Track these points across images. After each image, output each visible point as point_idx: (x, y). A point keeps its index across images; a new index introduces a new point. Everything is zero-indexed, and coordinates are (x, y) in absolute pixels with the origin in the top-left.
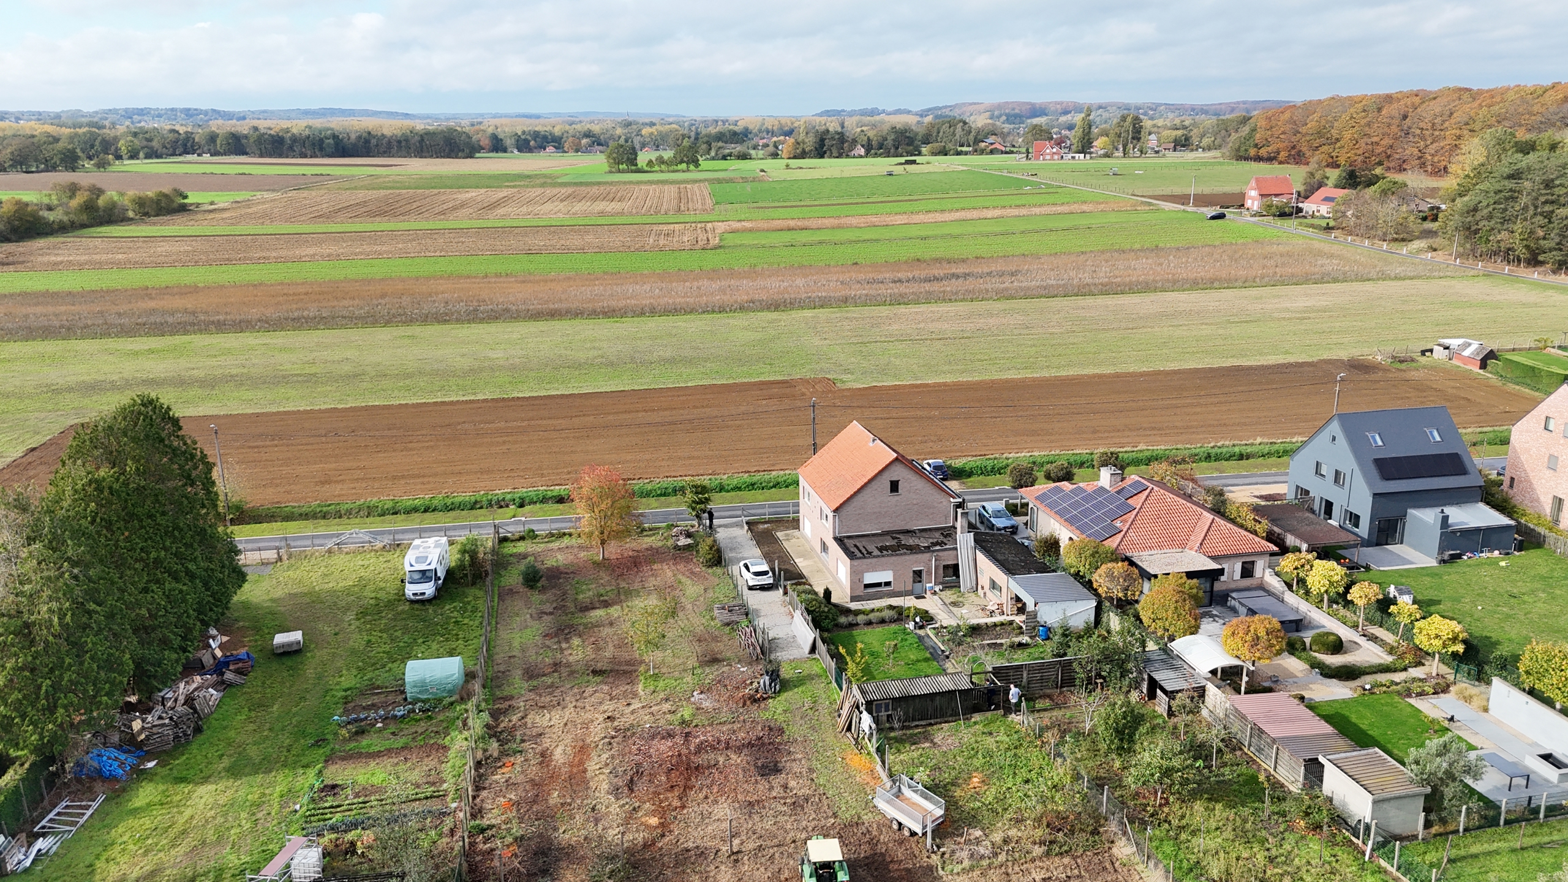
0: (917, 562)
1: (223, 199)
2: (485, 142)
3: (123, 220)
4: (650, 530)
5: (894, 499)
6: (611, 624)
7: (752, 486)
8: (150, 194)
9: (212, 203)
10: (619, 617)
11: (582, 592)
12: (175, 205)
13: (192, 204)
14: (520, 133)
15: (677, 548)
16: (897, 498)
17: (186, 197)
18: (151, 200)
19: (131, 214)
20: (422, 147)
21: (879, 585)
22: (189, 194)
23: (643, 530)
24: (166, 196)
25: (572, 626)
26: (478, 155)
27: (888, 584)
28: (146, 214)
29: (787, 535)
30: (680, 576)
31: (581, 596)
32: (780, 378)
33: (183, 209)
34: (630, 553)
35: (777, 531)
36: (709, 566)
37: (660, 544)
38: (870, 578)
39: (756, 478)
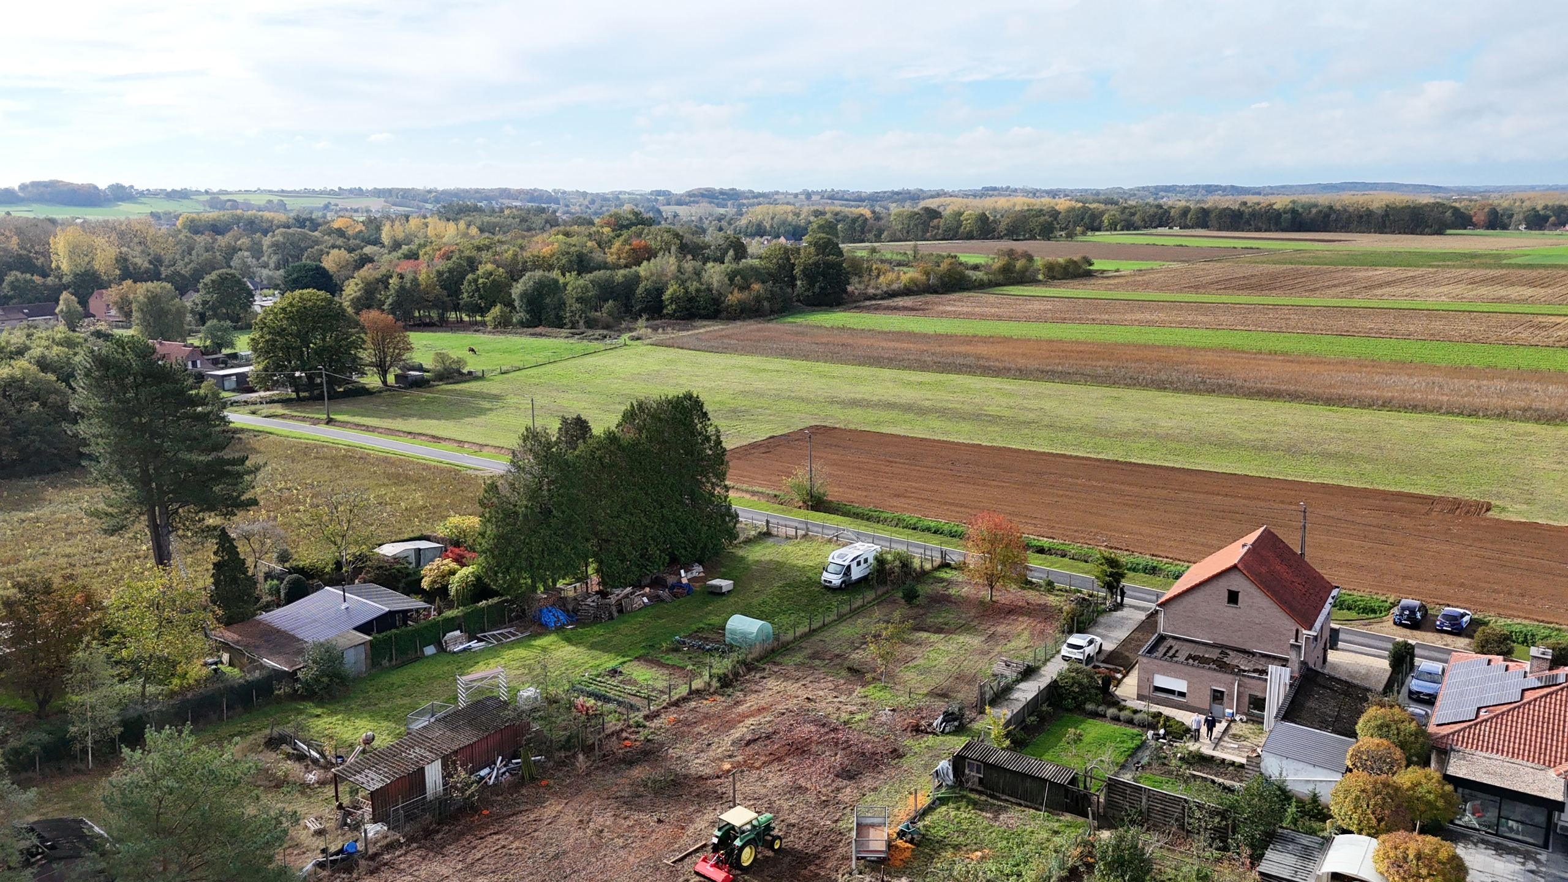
0: (1221, 682)
1: (1127, 267)
2: (1479, 218)
3: (1033, 281)
5: (1230, 611)
8: (1061, 260)
9: (1117, 271)
12: (1081, 271)
13: (1096, 271)
14: (1539, 208)
16: (1234, 611)
17: (1091, 264)
18: (1060, 265)
19: (1040, 277)
20: (1384, 221)
21: (1172, 692)
22: (1095, 261)
24: (1075, 262)
26: (1449, 231)
27: (1182, 694)
28: (1054, 278)
33: (1089, 274)
38: (1161, 681)
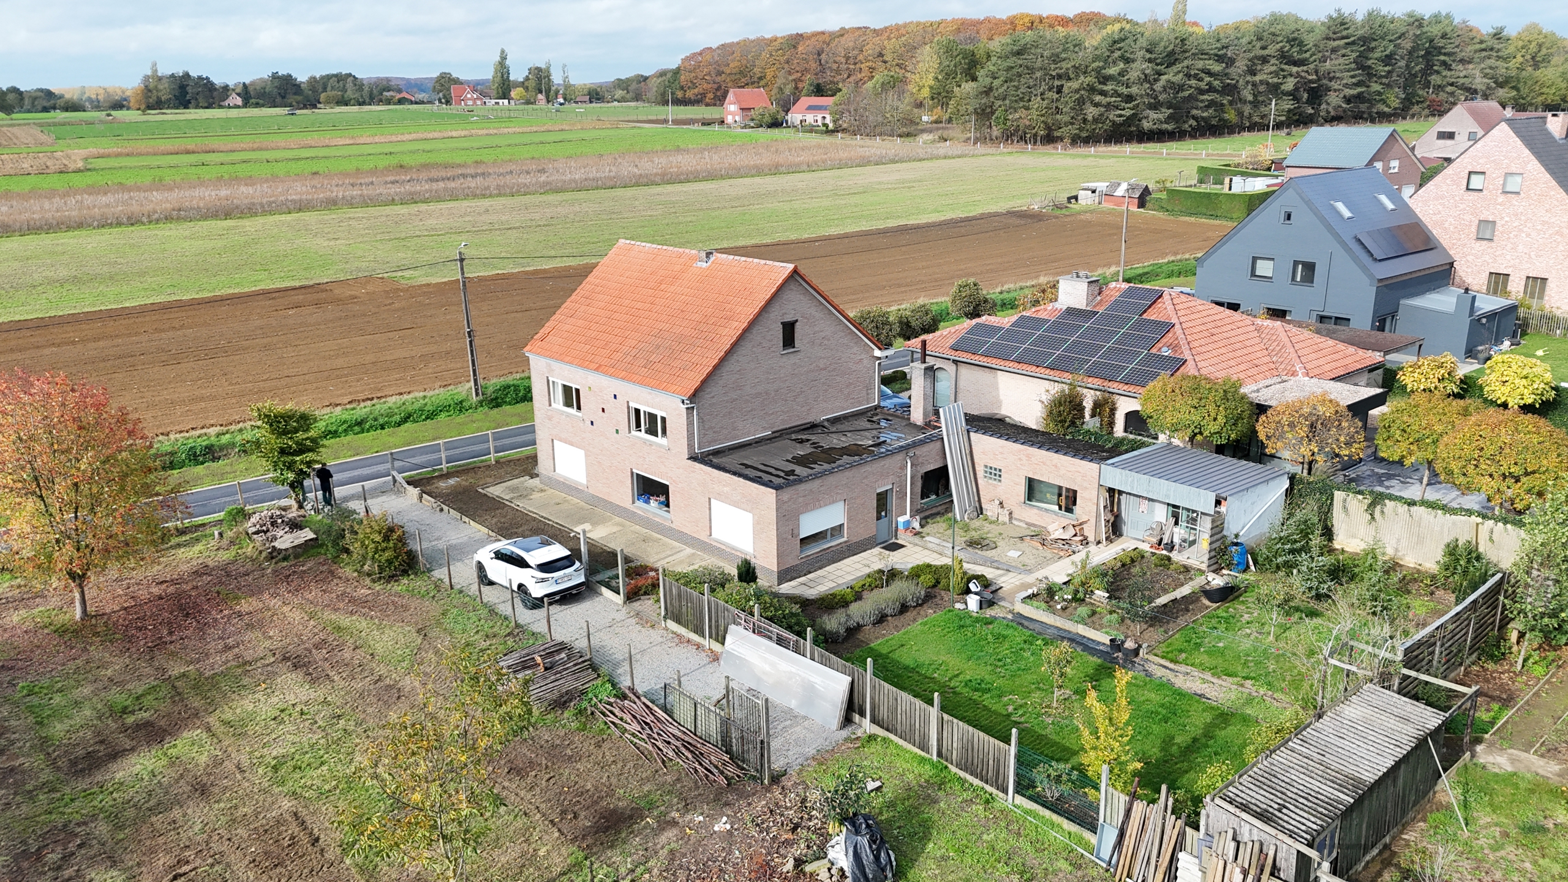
0: (873, 478)
4: (181, 532)
5: (788, 361)
6: (202, 790)
7: (360, 425)
10: (217, 763)
11: (57, 714)
15: (275, 554)
16: (794, 359)
23: (165, 537)
25: (66, 831)
27: (838, 529)
29: (513, 490)
30: (328, 615)
31: (58, 729)
32: (297, 284)
34: (156, 590)
35: (485, 486)
36: (392, 578)
37: (225, 556)
38: (808, 523)
39: (362, 410)
